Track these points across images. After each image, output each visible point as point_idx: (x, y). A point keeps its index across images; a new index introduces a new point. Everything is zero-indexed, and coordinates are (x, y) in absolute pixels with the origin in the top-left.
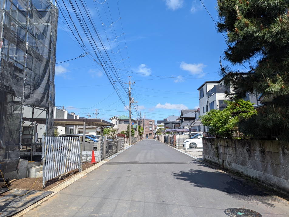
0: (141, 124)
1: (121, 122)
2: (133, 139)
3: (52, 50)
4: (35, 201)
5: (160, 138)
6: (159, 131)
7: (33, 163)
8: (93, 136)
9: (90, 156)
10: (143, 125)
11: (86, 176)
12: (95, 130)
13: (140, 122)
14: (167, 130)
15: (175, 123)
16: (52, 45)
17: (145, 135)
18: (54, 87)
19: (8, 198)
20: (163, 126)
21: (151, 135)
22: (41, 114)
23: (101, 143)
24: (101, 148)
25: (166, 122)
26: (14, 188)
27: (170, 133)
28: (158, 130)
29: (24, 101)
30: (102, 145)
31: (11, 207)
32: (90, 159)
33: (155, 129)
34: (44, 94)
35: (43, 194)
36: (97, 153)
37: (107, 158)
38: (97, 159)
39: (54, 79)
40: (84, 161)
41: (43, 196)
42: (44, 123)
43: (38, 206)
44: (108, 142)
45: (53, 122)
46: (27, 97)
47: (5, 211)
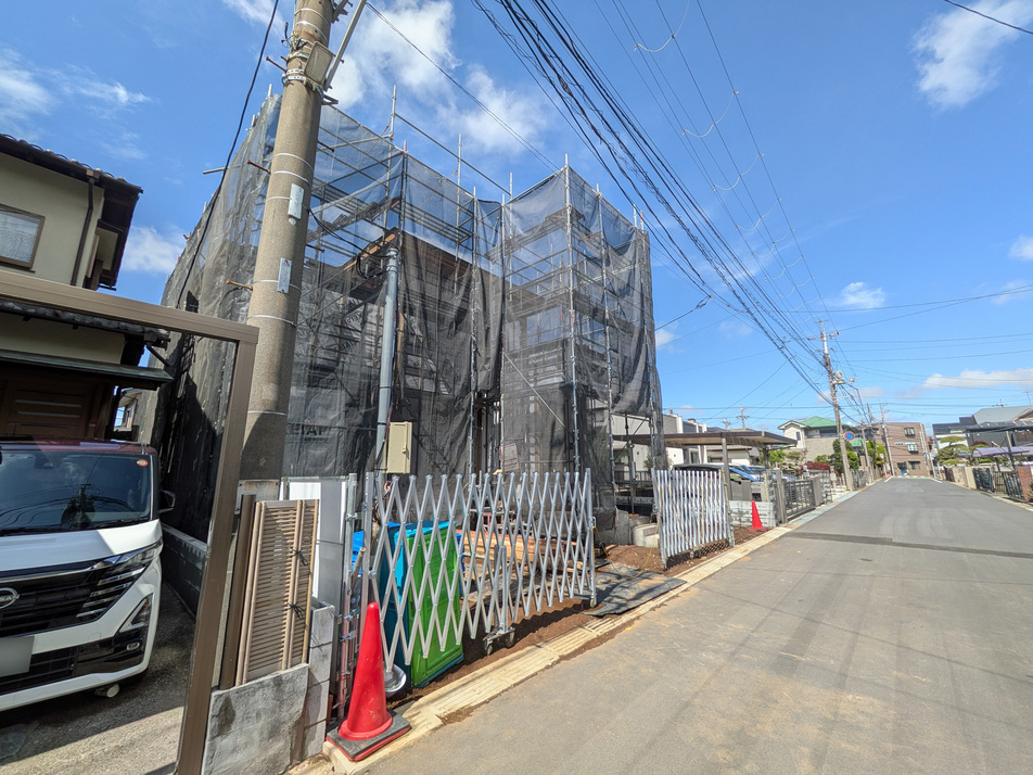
0: (875, 437)
1: (810, 433)
2: (856, 477)
3: (646, 308)
4: (656, 593)
5: (956, 475)
6: (948, 455)
7: (638, 519)
8: (743, 467)
9: (747, 513)
10: (884, 439)
11: (749, 558)
12: (747, 455)
13: (870, 432)
14: (985, 451)
15: (1013, 429)
16: (646, 299)
17: (894, 465)
18: (656, 375)
19: (609, 578)
20: (961, 439)
21: (916, 466)
22: (639, 426)
23: (771, 486)
24: (772, 497)
25: (971, 427)
26: (615, 561)
27: (997, 460)
28: (941, 452)
29: (613, 407)
30: (772, 489)
31: (618, 597)
32: (748, 521)
33: (930, 447)
34: (642, 390)
35: (666, 582)
36: (765, 507)
37: (789, 520)
38: (767, 521)
39: (654, 361)
40: (735, 523)
41: (667, 586)
42: (648, 444)
43: (662, 605)
44: (786, 484)
45: (662, 441)
46: (617, 399)
47: (609, 601)
